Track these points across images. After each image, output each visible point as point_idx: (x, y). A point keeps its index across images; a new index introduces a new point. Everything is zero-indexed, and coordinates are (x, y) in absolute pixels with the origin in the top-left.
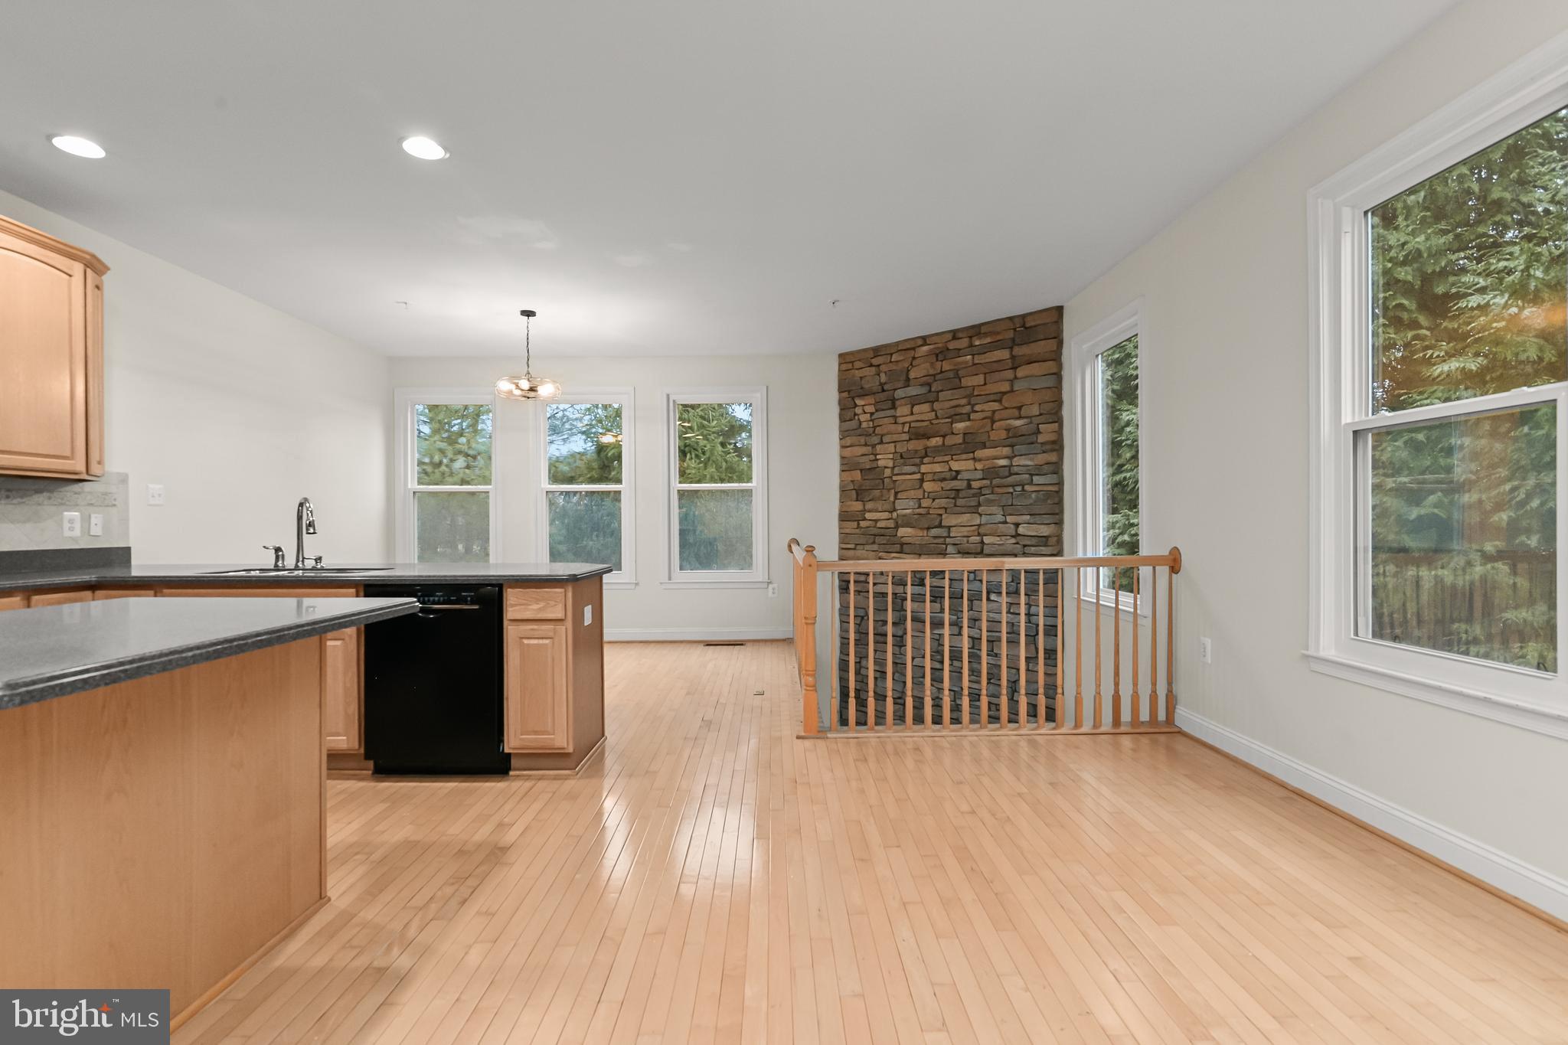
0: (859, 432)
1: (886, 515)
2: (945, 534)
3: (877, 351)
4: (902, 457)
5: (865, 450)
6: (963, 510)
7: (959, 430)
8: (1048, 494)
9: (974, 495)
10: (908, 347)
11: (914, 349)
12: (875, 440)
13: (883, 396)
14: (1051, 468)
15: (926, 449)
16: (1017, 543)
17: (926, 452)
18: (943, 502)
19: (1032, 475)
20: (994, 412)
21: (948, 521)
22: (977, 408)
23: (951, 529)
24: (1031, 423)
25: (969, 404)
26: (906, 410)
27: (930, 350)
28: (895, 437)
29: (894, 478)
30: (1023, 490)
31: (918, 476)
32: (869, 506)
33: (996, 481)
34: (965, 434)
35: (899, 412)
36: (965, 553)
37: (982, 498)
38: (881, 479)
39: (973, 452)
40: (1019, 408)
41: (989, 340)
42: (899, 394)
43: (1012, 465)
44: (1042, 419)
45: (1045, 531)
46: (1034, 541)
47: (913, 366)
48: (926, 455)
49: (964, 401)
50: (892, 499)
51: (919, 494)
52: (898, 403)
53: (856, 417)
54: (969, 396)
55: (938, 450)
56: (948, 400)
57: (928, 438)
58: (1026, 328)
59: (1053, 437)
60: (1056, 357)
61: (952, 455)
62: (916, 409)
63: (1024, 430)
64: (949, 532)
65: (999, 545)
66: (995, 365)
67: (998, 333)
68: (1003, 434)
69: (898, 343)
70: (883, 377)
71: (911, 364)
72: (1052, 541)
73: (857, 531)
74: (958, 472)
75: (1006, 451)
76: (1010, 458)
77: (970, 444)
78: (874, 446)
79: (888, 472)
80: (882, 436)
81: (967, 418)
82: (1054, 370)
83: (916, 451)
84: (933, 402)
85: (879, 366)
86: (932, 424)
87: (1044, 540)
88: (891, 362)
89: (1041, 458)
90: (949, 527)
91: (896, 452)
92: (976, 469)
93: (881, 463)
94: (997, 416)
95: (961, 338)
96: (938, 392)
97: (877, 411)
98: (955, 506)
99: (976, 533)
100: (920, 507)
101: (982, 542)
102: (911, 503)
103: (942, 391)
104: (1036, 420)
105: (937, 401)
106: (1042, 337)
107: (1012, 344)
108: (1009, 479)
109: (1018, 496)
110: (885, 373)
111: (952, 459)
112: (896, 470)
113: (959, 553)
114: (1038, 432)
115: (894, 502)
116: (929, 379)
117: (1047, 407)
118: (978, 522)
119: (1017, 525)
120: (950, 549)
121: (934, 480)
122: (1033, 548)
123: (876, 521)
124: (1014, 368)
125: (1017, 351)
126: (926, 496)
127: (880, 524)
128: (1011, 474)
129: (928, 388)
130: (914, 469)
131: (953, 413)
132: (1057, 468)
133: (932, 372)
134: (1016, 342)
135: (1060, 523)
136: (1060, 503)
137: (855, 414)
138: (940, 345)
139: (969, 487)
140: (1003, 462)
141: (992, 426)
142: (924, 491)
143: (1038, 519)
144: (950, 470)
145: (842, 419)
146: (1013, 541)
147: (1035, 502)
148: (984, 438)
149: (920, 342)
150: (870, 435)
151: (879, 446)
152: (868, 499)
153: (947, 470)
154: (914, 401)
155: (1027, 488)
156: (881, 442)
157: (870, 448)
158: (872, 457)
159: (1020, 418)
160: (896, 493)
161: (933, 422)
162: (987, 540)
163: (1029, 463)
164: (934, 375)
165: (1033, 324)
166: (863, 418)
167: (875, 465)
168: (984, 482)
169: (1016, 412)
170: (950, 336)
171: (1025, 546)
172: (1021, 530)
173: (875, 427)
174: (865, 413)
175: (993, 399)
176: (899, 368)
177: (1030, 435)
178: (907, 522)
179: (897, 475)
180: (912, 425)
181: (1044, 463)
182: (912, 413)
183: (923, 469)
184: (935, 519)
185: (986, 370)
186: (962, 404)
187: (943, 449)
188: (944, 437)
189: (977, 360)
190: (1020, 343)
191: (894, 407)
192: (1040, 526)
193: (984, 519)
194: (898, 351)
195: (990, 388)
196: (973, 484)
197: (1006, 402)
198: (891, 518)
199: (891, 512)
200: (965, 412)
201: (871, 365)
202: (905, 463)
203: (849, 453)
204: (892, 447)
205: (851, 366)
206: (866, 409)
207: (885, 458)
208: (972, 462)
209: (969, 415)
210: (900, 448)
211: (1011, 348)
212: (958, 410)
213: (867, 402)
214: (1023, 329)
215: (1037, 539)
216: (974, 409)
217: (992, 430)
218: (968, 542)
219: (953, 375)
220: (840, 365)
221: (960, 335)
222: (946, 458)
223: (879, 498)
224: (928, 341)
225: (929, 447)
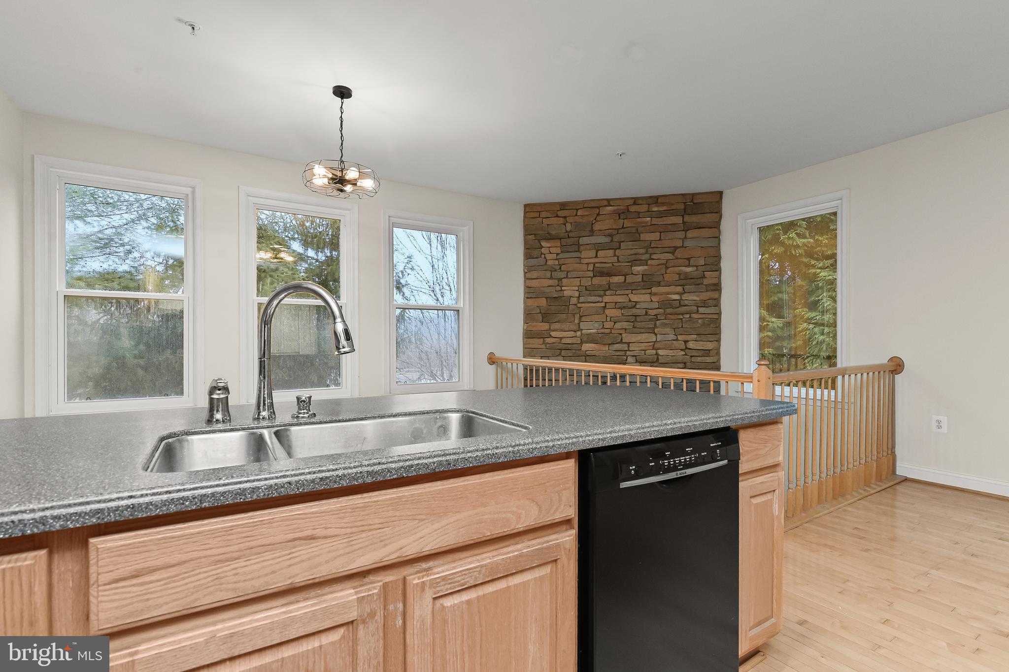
0: (545, 267)
1: (572, 334)
2: (627, 349)
3: (563, 206)
4: (586, 289)
5: (551, 282)
6: (642, 330)
7: (638, 272)
8: (711, 321)
9: (650, 320)
10: (595, 206)
11: (598, 208)
12: (563, 275)
13: (570, 241)
14: (714, 302)
15: (609, 284)
16: (686, 355)
17: (609, 287)
19: (698, 307)
20: (668, 260)
21: (626, 338)
22: (654, 257)
23: (630, 344)
24: (697, 270)
25: (646, 253)
26: (592, 253)
27: (614, 211)
28: (581, 274)
29: (579, 305)
30: (690, 317)
31: (603, 304)
32: (555, 326)
33: (669, 311)
34: (642, 275)
35: (584, 254)
36: (642, 362)
37: (658, 322)
38: (566, 306)
39: (650, 289)
40: (689, 259)
41: (664, 208)
42: (583, 241)
43: (682, 299)
44: (708, 268)
45: (709, 346)
46: (700, 353)
47: (597, 221)
48: (609, 289)
49: (643, 251)
50: (577, 321)
51: (603, 317)
52: (582, 248)
53: (543, 256)
54: (647, 248)
55: (619, 286)
56: (627, 250)
57: (611, 276)
58: (694, 203)
59: (715, 281)
60: (716, 225)
61: (632, 290)
62: (600, 253)
63: (694, 275)
64: (629, 346)
65: (672, 356)
66: (670, 227)
67: (672, 204)
68: (676, 277)
69: (584, 202)
70: (569, 227)
71: (595, 219)
72: (713, 353)
73: (543, 346)
74: (636, 303)
75: (680, 289)
76: (681, 294)
77: (648, 282)
78: (560, 280)
79: (574, 301)
80: (568, 272)
81: (646, 264)
82: (717, 235)
83: (601, 286)
84: (615, 249)
85: (565, 217)
86: (613, 265)
87: (707, 352)
88: (576, 215)
89: (706, 295)
90: (628, 344)
91: (580, 286)
92: (652, 301)
93: (566, 293)
94: (671, 264)
95: (641, 204)
96: (620, 242)
97: (562, 252)
98: (633, 327)
99: (651, 348)
100: (603, 328)
101: (657, 354)
102: (596, 325)
103: (623, 242)
104: (703, 268)
105: (620, 248)
106: (708, 211)
107: (685, 212)
108: (680, 309)
109: (687, 321)
110: (571, 223)
111: (632, 293)
112: (582, 300)
113: (637, 361)
114: (704, 277)
115: (579, 324)
116: (615, 232)
117: (711, 260)
118: (654, 340)
119: (686, 342)
120: (630, 359)
121: (615, 308)
122: (699, 358)
123: (561, 338)
124: (686, 231)
125: (687, 218)
126: (608, 319)
127: (564, 341)
128: (681, 306)
129: (610, 238)
130: (600, 299)
131: (633, 259)
132: (717, 303)
133: (614, 227)
134: (687, 212)
135: (718, 341)
136: (719, 327)
137: (542, 254)
138: (622, 207)
139: (646, 314)
140: (677, 297)
141: (666, 271)
142: (607, 316)
143: (703, 337)
144: (630, 301)
145: (528, 256)
146: (683, 353)
147: (701, 326)
148: (659, 279)
149: (606, 203)
150: (556, 271)
151: (565, 279)
152: (554, 321)
153: (628, 301)
154: (598, 248)
155: (693, 315)
156: (567, 277)
157: (557, 281)
158: (558, 288)
159: (689, 266)
160: (581, 317)
161: (614, 264)
162: (661, 352)
163: (697, 298)
164: (618, 229)
165: (700, 201)
166: (549, 257)
167: (560, 294)
168: (660, 310)
169: (687, 262)
170: (632, 202)
171: (691, 356)
173: (560, 265)
174: (550, 253)
175: (667, 251)
176: (584, 221)
177: (697, 279)
178: (592, 339)
179: (582, 303)
180: (597, 265)
181: (708, 298)
182: (596, 256)
183: (606, 299)
184: (616, 337)
185: (662, 230)
186: (641, 253)
187: (625, 285)
188: (625, 275)
189: (655, 221)
190: (690, 213)
191: (579, 251)
192: (705, 343)
193: (659, 337)
194: (584, 208)
195: (667, 243)
196: (650, 312)
197: (678, 253)
198: (576, 337)
199: (575, 331)
200: (643, 259)
201: (557, 216)
202: (590, 294)
203: (534, 283)
204: (577, 282)
205: (537, 215)
206: (552, 250)
207: (570, 290)
208: (648, 296)
209: (647, 261)
210: (586, 282)
211: (683, 216)
212: (638, 257)
213: (553, 245)
214: (692, 203)
215: (702, 352)
216: (652, 257)
217: (666, 273)
218: (645, 354)
219: (634, 230)
220: (525, 213)
221: (640, 202)
222: (627, 292)
223: (565, 321)
224: (612, 203)
225: (613, 283)
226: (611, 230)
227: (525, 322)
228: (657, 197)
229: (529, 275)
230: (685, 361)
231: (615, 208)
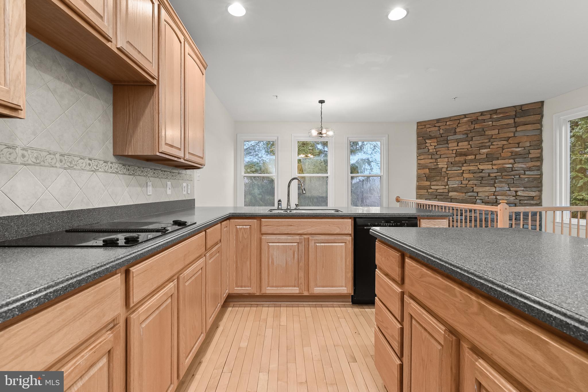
0: (428, 153)
1: (443, 187)
2: (476, 195)
3: (438, 121)
4: (451, 163)
5: (431, 161)
6: (486, 185)
7: (484, 152)
8: (535, 179)
9: (491, 179)
10: (457, 119)
11: (459, 120)
12: (438, 157)
13: (442, 139)
14: (537, 168)
16: (516, 199)
17: (465, 161)
18: (475, 182)
19: (525, 171)
20: (503, 145)
21: (476, 189)
22: (494, 143)
23: (479, 193)
24: (524, 149)
25: (489, 142)
26: (455, 144)
27: (469, 120)
28: (448, 156)
29: (447, 172)
30: (519, 177)
31: (461, 171)
32: (434, 183)
33: (504, 174)
34: (487, 154)
35: (450, 145)
36: (486, 203)
37: (496, 181)
38: (440, 172)
39: (492, 162)
40: (518, 144)
41: (501, 115)
42: (450, 138)
43: (513, 167)
44: (532, 147)
45: (533, 194)
46: (526, 198)
47: (458, 127)
48: (465, 163)
49: (487, 141)
50: (446, 180)
51: (462, 178)
52: (449, 142)
53: (427, 147)
54: (490, 139)
55: (471, 161)
56: (477, 140)
57: (466, 156)
58: (522, 110)
59: (539, 155)
60: (540, 122)
61: (480, 163)
62: (460, 144)
63: (522, 152)
64: (478, 194)
65: (506, 199)
66: (505, 126)
68: (510, 154)
69: (450, 117)
70: (441, 132)
71: (457, 126)
72: (536, 198)
73: (427, 194)
74: (483, 170)
75: (512, 161)
76: (512, 164)
77: (490, 158)
78: (436, 159)
79: (444, 170)
80: (441, 155)
81: (489, 148)
82: (540, 128)
83: (460, 161)
84: (469, 141)
85: (439, 127)
86: (468, 150)
87: (532, 198)
88: (446, 125)
89: (530, 164)
90: (477, 193)
91: (448, 162)
92: (493, 168)
93: (440, 166)
94: (505, 147)
96: (472, 137)
97: (437, 145)
98: (481, 183)
99: (493, 195)
100: (462, 184)
101: (496, 198)
102: (457, 182)
103: (474, 137)
104: (529, 148)
105: (472, 140)
106: (532, 114)
108: (512, 172)
109: (517, 179)
110: (443, 129)
111: (480, 164)
112: (449, 169)
113: (483, 202)
114: (529, 153)
115: (447, 182)
116: (469, 132)
118: (495, 190)
119: (516, 192)
120: (478, 201)
121: (469, 173)
122: (525, 201)
123: (437, 190)
124: (516, 127)
125: (517, 120)
126: (465, 179)
127: (438, 191)
128: (512, 171)
129: (466, 136)
130: (459, 168)
131: (481, 146)
132: (539, 168)
133: (469, 129)
134: (517, 116)
135: (541, 191)
136: (541, 182)
137: (426, 146)
138: (474, 118)
139: (489, 176)
140: (510, 166)
141: (502, 151)
143: (528, 189)
144: (478, 169)
145: (419, 148)
146: (514, 198)
147: (527, 182)
148: (498, 155)
149: (463, 117)
150: (434, 155)
151: (439, 159)
152: (433, 181)
153: (477, 169)
154: (458, 141)
155: (522, 176)
156: (440, 158)
157: (434, 160)
158: (436, 164)
159: (519, 147)
160: (448, 178)
161: (468, 149)
162: (498, 197)
163: (524, 166)
164: (471, 130)
165: (527, 108)
166: (430, 148)
167: (437, 167)
168: (498, 174)
169: (517, 145)
170: (480, 114)
171: (520, 200)
172: (519, 193)
173: (437, 152)
174: (431, 146)
175: (503, 140)
176: (450, 127)
177: (524, 154)
178: (454, 190)
179: (449, 171)
180: (458, 150)
181: (532, 166)
182: (458, 146)
183: (463, 168)
184: (470, 189)
185: (499, 128)
186: (486, 142)
187: (475, 160)
188: (475, 155)
189: (494, 124)
190: (519, 117)
191: (447, 143)
192: (530, 192)
193: (498, 189)
194: (450, 120)
195: (502, 135)
196: (492, 175)
197: (511, 141)
198: (446, 189)
199: (445, 186)
200: (487, 145)
201: (435, 126)
202: (454, 166)
203: (422, 162)
204: (446, 160)
205: (424, 127)
206: (432, 144)
207: (442, 164)
208: (491, 166)
209: (489, 146)
210: (450, 160)
211: (514, 119)
212: (484, 144)
213: (433, 141)
214: (521, 111)
215: (528, 197)
216: (493, 144)
217: (503, 152)
218: (488, 198)
219: (481, 130)
220: (418, 126)
221: (485, 114)
222: (476, 164)
223: (439, 180)
224: (467, 116)
225: (467, 160)
226: (467, 131)
227: (417, 181)
228: (496, 110)
229: (419, 158)
230: (515, 202)
231: (469, 118)
